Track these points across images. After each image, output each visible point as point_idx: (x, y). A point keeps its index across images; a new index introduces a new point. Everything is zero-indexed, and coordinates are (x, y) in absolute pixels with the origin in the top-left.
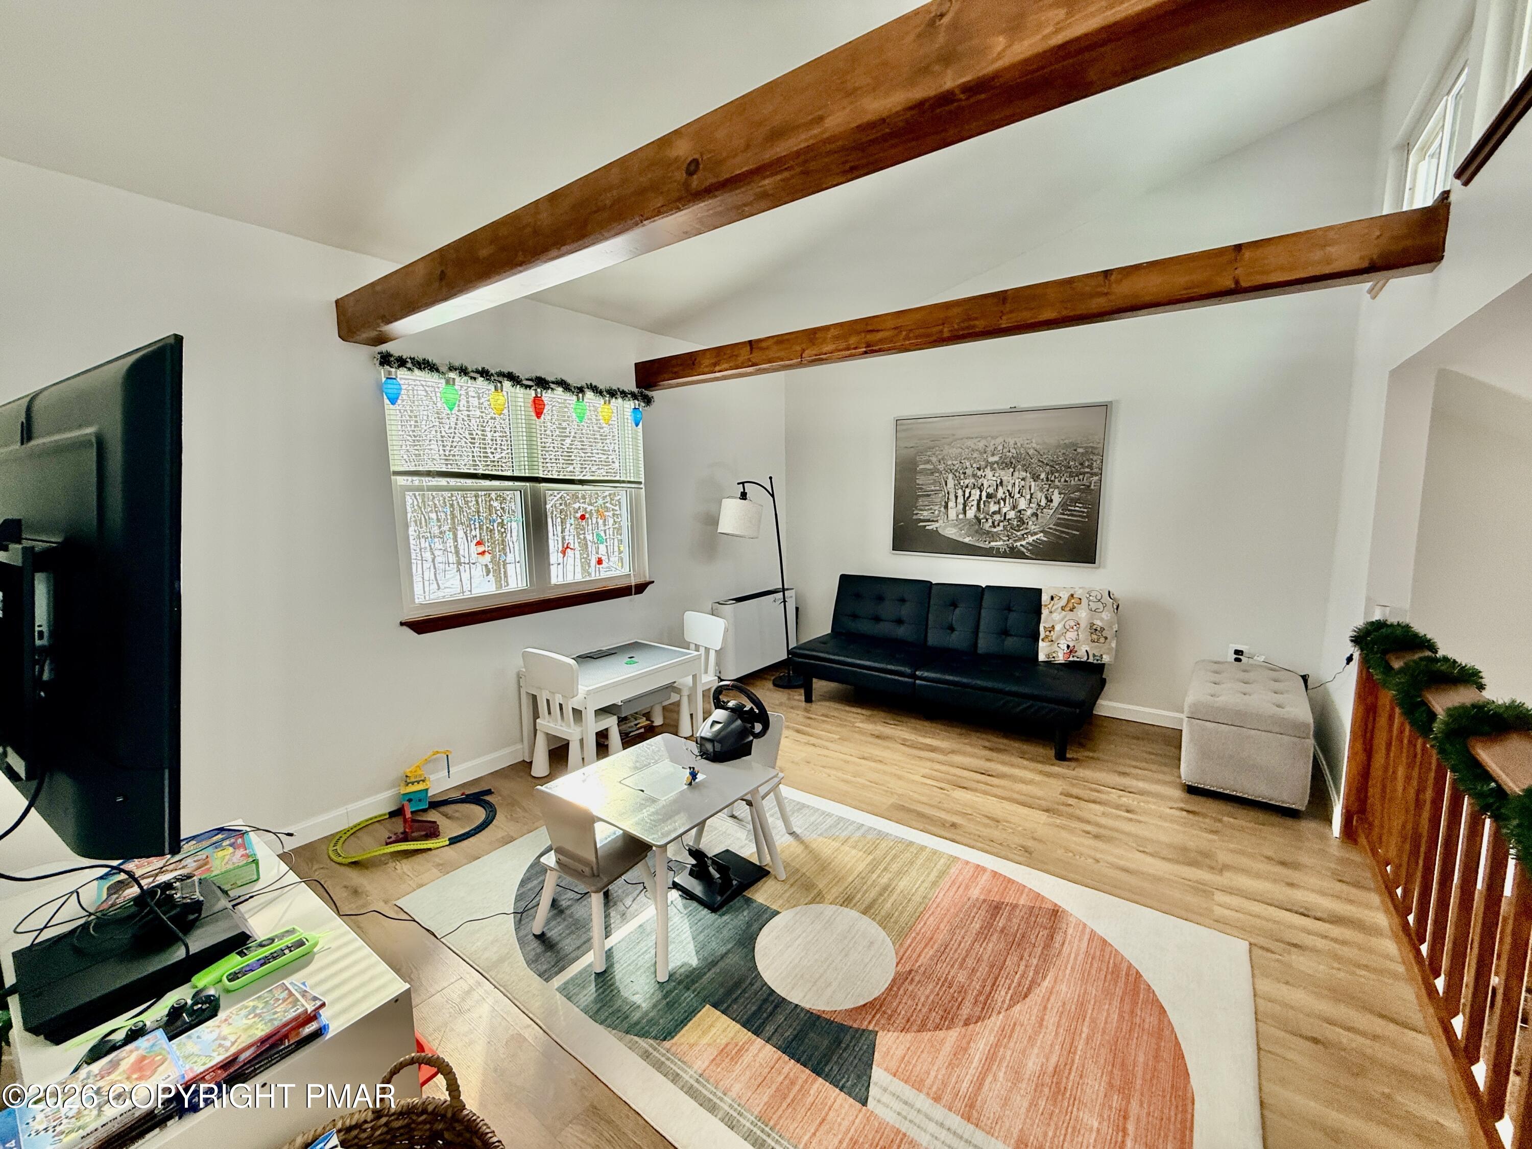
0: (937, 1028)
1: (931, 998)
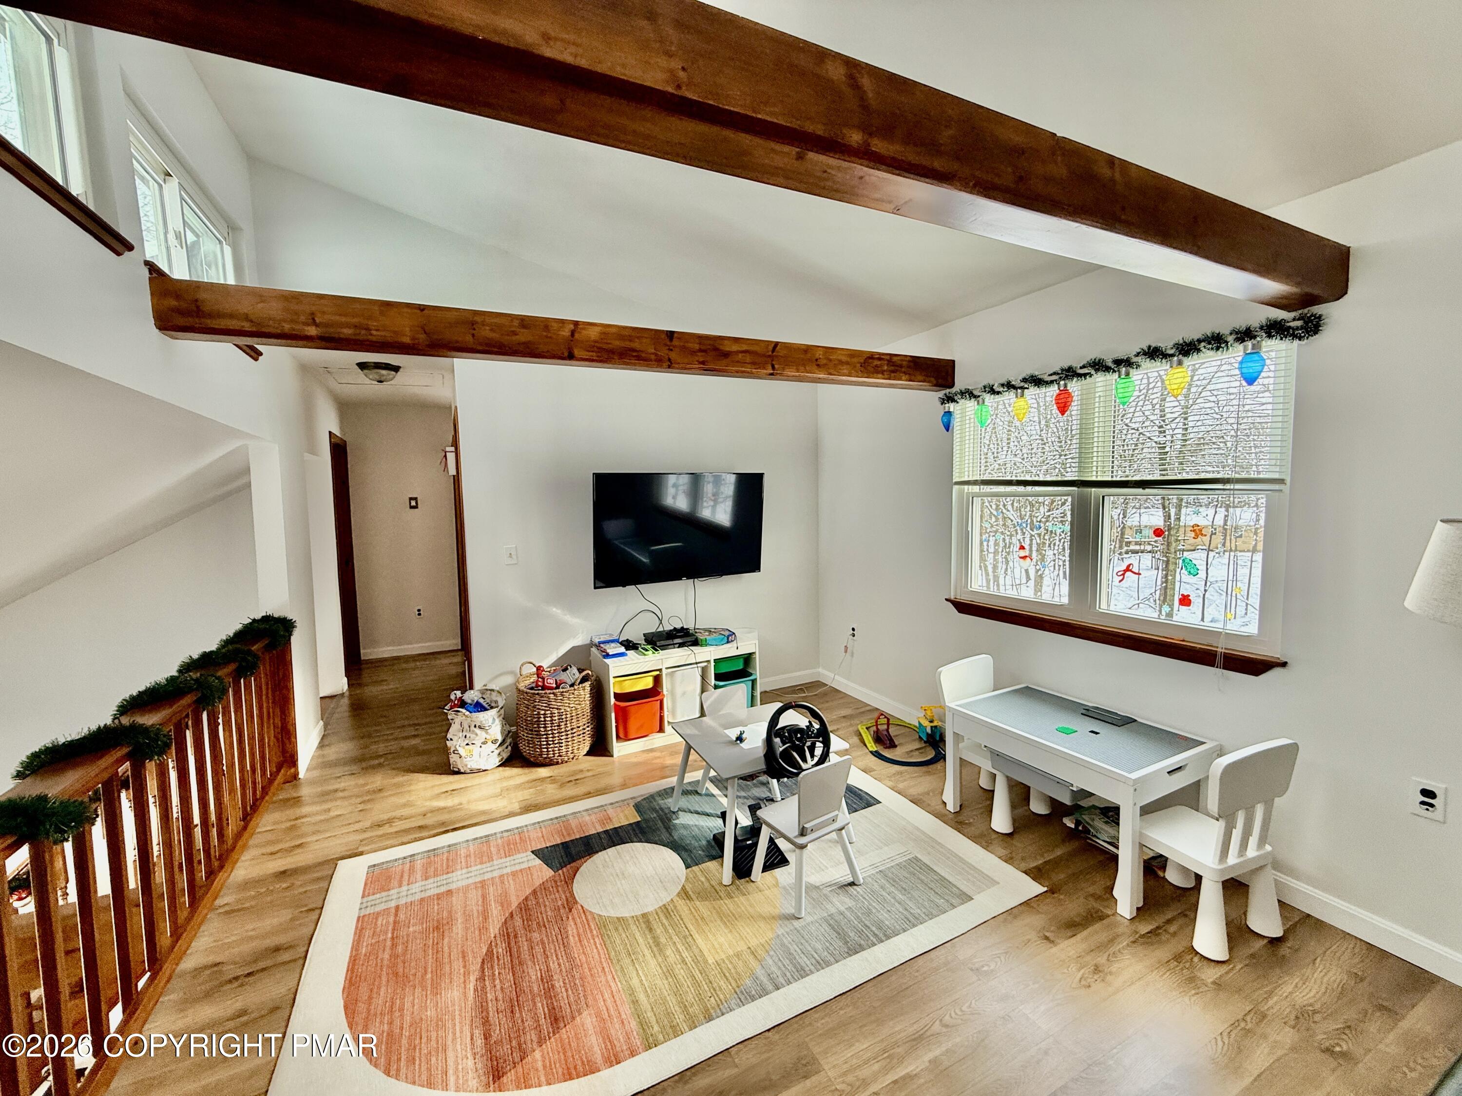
0: (526, 899)
1: (543, 907)
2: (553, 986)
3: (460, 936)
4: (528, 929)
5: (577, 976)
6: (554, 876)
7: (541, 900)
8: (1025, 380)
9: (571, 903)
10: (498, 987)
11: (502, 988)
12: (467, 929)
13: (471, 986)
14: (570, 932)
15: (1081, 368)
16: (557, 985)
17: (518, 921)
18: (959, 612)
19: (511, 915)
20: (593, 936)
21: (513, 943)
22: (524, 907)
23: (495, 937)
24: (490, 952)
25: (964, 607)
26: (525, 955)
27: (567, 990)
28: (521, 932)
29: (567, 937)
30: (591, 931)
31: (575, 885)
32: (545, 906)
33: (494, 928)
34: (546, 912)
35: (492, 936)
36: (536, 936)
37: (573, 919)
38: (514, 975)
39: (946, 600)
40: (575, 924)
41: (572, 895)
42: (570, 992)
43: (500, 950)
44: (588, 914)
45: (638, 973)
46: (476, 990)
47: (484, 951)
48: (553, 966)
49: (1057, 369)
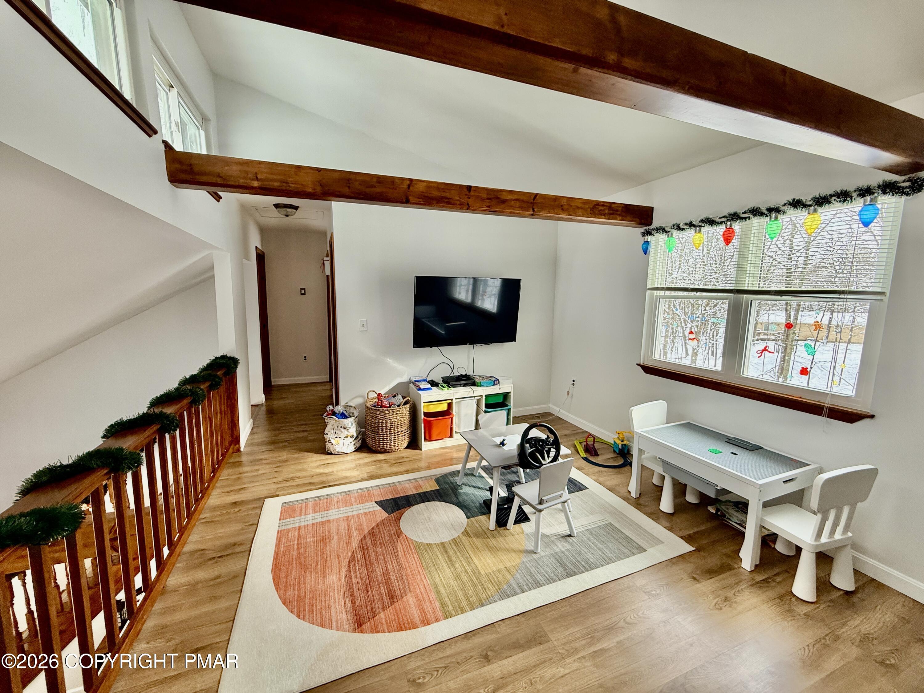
0: (373, 528)
1: (383, 534)
2: (389, 578)
3: (336, 546)
4: (375, 546)
5: (404, 574)
6: (389, 517)
7: (381, 530)
8: (702, 221)
9: (399, 533)
10: (359, 576)
11: (360, 577)
12: (339, 542)
13: (343, 574)
14: (399, 549)
15: (743, 213)
16: (392, 578)
17: (368, 539)
18: (646, 372)
19: (365, 537)
20: (412, 553)
21: (366, 553)
22: (372, 533)
23: (356, 548)
24: (353, 556)
25: (648, 370)
26: (373, 560)
27: (398, 582)
28: (370, 547)
29: (397, 552)
30: (411, 550)
31: (401, 523)
32: (384, 533)
33: (355, 544)
34: (385, 537)
35: (354, 547)
36: (379, 550)
37: (400, 542)
38: (367, 570)
39: (637, 364)
40: (402, 545)
41: (399, 528)
42: (400, 583)
43: (359, 556)
44: (409, 540)
45: (439, 576)
46: (346, 577)
47: (350, 555)
48: (390, 567)
49: (726, 213)
